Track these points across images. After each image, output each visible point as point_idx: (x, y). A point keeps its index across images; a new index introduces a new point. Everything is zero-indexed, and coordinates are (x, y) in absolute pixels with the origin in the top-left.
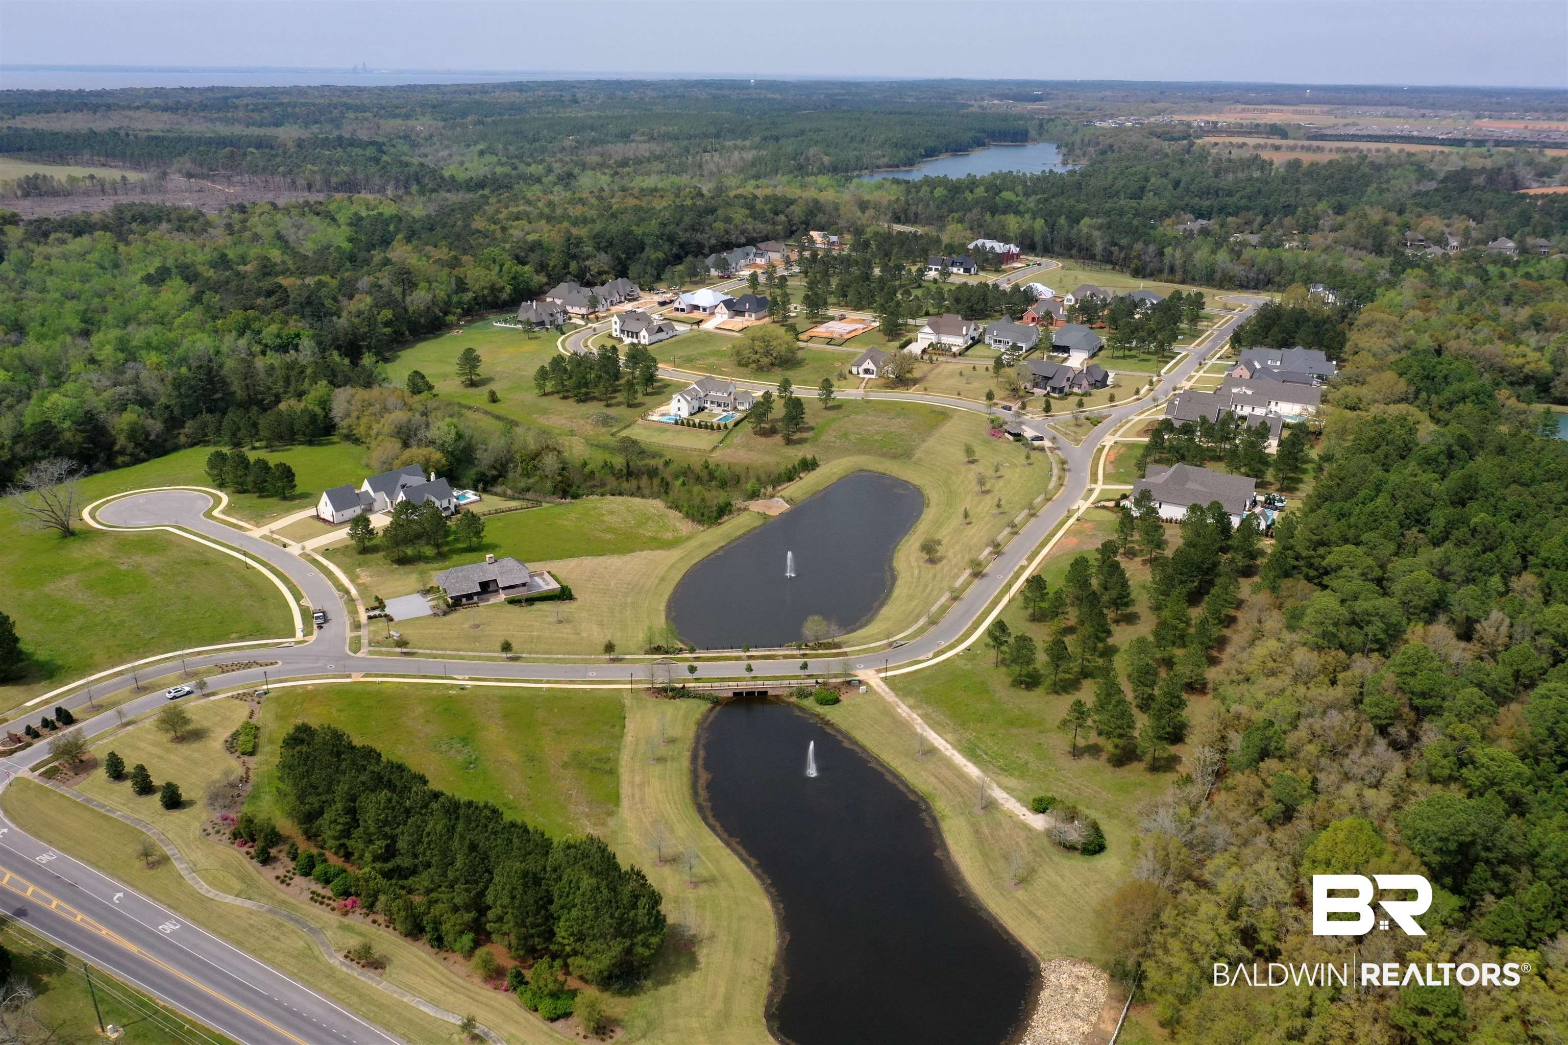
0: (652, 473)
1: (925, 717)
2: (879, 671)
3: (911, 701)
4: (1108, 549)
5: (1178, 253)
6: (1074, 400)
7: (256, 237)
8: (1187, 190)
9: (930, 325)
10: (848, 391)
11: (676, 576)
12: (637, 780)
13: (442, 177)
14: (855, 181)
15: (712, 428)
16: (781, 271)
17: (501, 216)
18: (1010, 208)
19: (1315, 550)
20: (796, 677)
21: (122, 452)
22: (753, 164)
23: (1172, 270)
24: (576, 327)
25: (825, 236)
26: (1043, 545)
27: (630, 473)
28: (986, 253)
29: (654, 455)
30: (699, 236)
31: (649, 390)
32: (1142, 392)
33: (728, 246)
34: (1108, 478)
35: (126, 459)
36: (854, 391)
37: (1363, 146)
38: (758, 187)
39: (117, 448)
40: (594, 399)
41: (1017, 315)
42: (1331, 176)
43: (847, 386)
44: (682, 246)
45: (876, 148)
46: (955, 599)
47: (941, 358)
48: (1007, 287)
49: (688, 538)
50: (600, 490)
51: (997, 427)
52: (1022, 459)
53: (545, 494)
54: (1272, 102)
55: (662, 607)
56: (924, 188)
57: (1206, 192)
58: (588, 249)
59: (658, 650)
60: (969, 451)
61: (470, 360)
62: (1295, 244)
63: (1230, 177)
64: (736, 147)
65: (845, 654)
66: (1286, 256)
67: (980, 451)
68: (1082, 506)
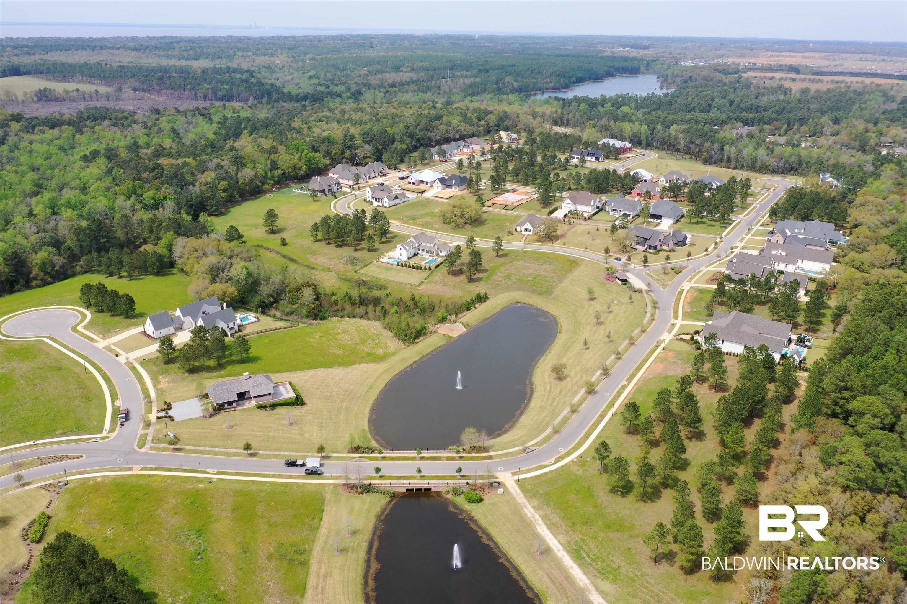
0: (377, 302)
1: (545, 518)
2: (514, 474)
3: (536, 502)
4: (685, 382)
5: (733, 150)
6: (663, 254)
7: (160, 130)
8: (738, 107)
9: (570, 198)
10: (514, 243)
11: (381, 385)
12: (323, 570)
13: (283, 93)
14: (532, 98)
15: (421, 269)
16: (478, 158)
17: (311, 119)
18: (625, 118)
19: (840, 392)
20: (453, 477)
21: (35, 278)
22: (470, 87)
23: (729, 160)
24: (345, 193)
25: (509, 135)
26: (639, 369)
27: (363, 302)
28: (610, 148)
29: (381, 288)
30: (429, 134)
31: (384, 239)
32: (710, 249)
33: (447, 140)
34: (686, 315)
35: (38, 282)
36: (517, 244)
37: (848, 79)
38: (472, 101)
39: (32, 275)
40: (347, 245)
41: (627, 190)
42: (830, 99)
43: (513, 240)
44: (418, 140)
45: (546, 77)
46: (574, 411)
47: (576, 221)
48: (621, 171)
49: (394, 354)
50: (341, 314)
51: (611, 274)
52: (626, 299)
53: (302, 317)
54: (789, 51)
55: (367, 411)
56: (574, 104)
57: (750, 109)
58: (359, 142)
59: (357, 449)
60: (591, 292)
61: (271, 216)
62: (808, 144)
63: (765, 99)
64: (462, 76)
65: (490, 458)
66: (804, 153)
67: (597, 291)
68: (667, 337)
